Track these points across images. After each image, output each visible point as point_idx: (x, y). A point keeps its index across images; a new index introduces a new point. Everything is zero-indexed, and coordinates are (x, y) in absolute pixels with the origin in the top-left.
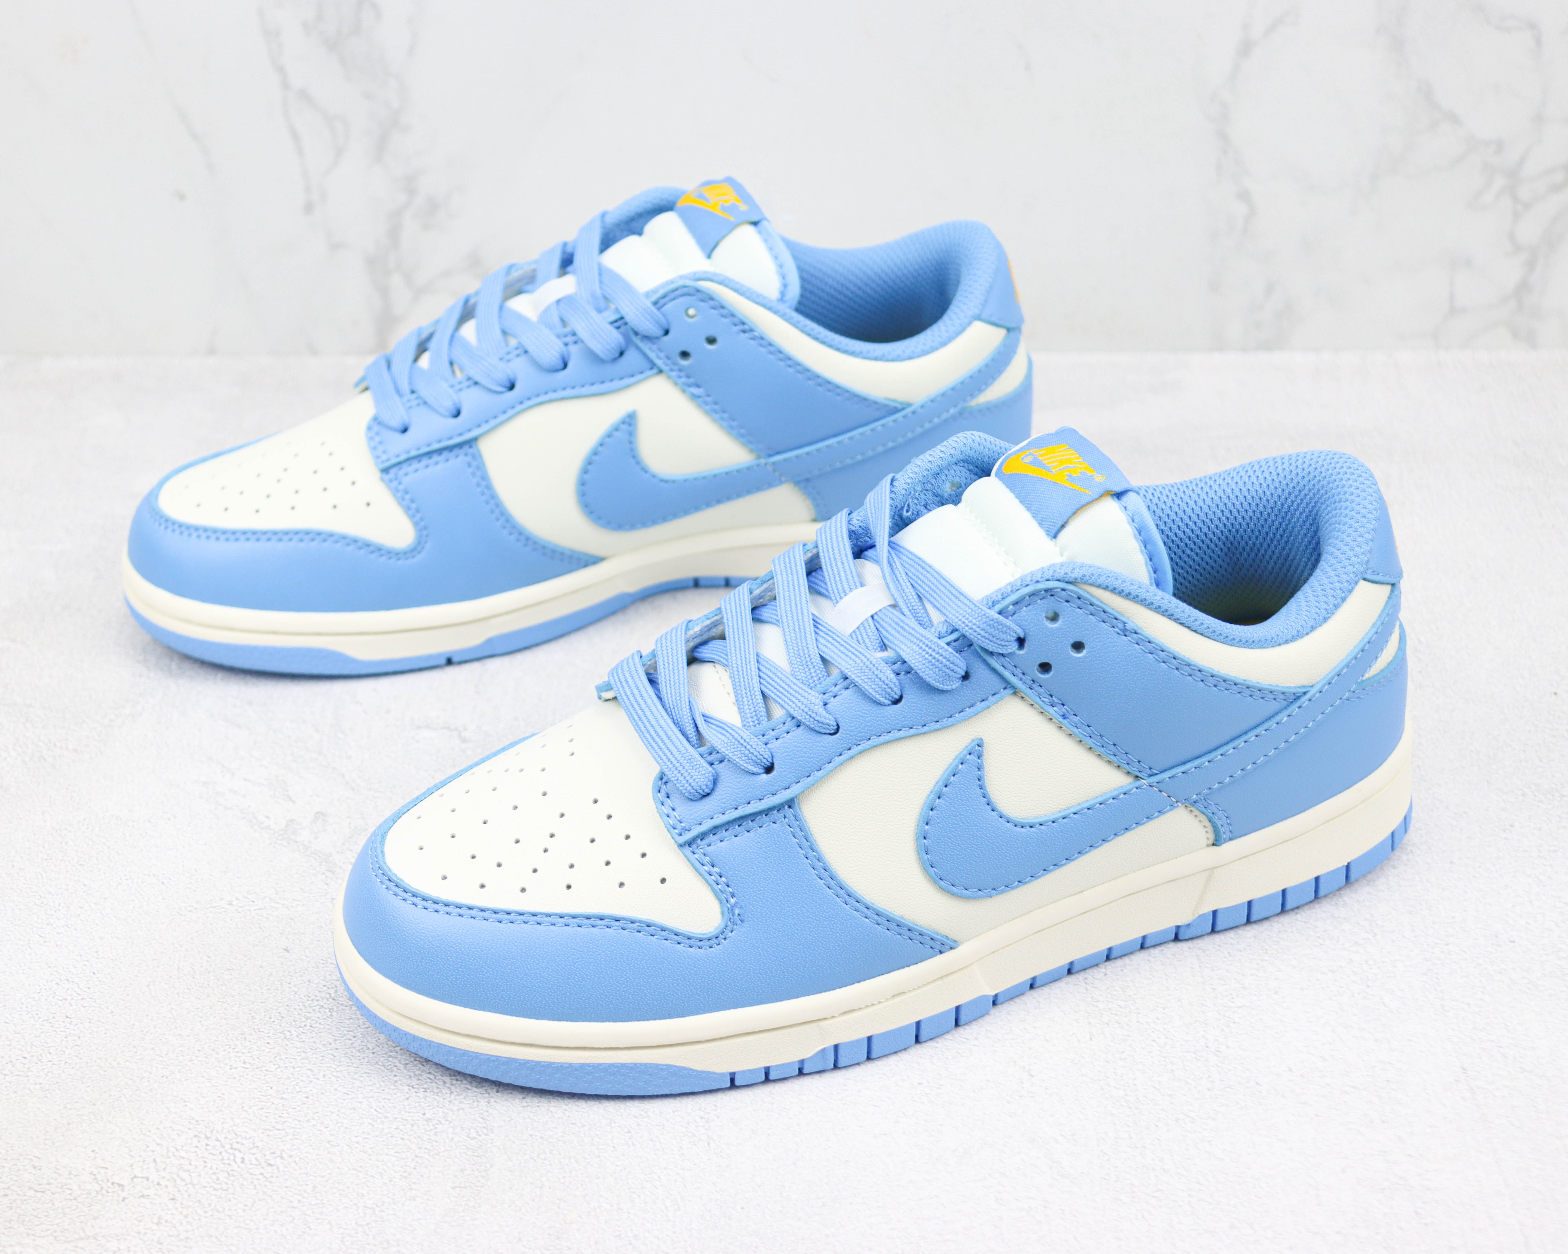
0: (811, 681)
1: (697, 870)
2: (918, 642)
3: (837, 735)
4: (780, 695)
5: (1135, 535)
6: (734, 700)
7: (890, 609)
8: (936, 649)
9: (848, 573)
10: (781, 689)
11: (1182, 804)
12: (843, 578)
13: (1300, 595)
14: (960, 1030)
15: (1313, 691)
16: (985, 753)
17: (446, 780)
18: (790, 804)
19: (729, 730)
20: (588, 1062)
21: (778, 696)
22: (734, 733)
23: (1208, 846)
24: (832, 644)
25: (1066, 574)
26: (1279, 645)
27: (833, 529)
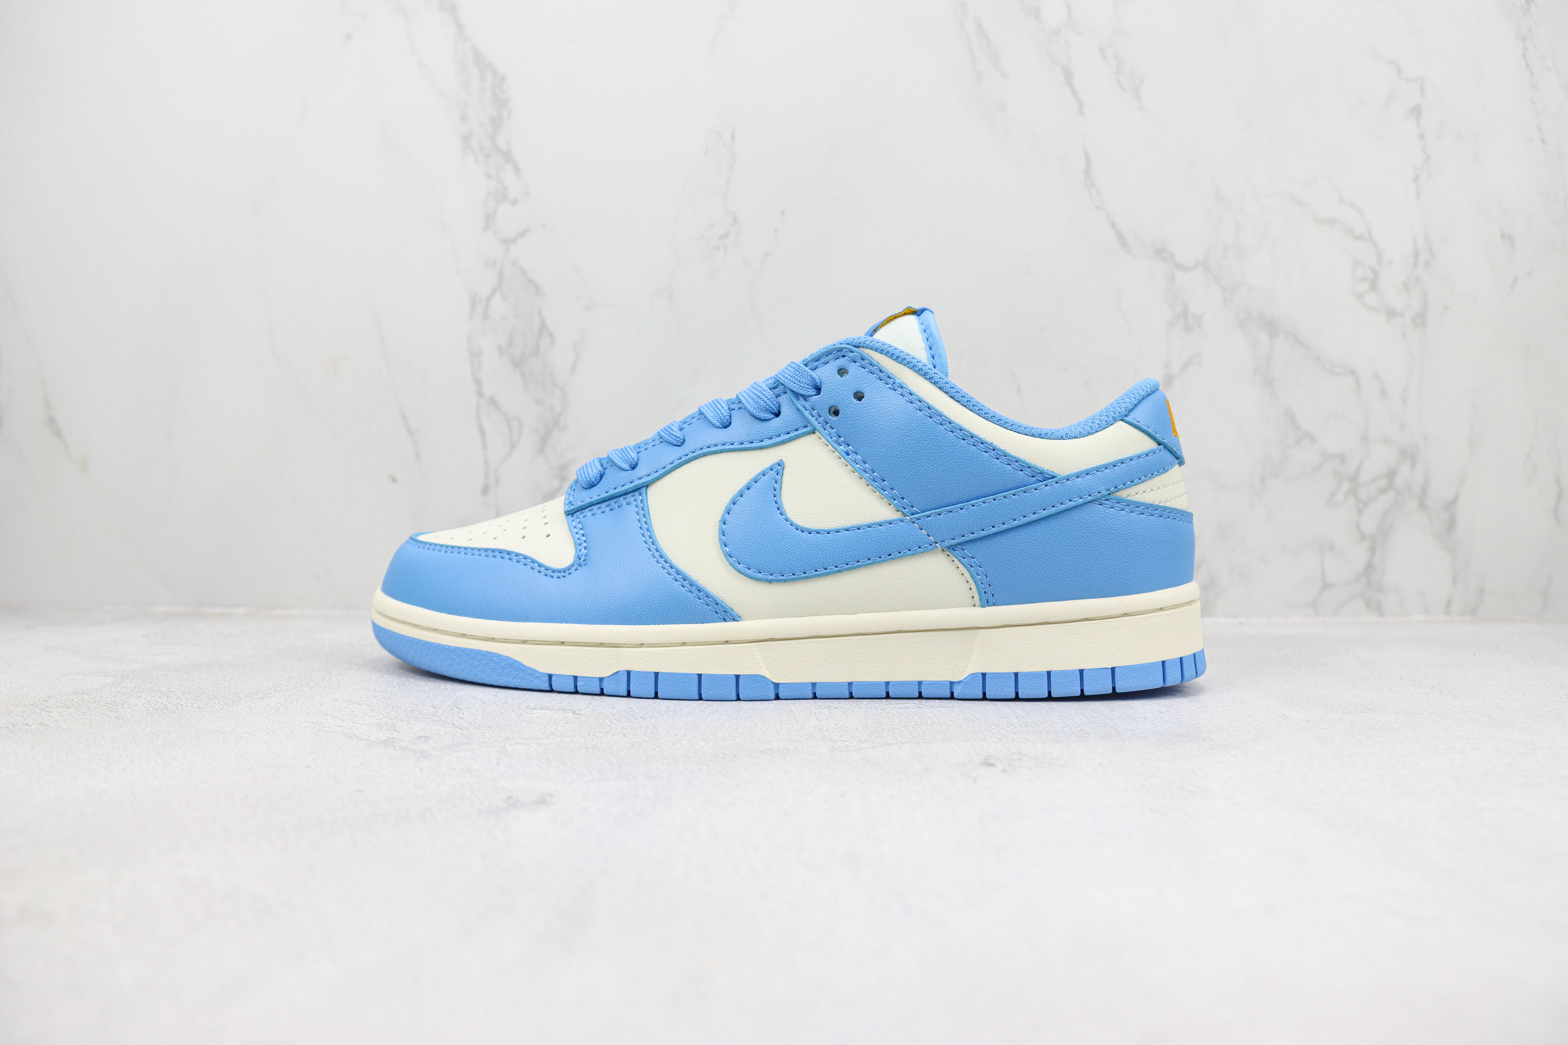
1: (570, 531)
3: (682, 446)
16: (784, 472)
18: (641, 489)
23: (973, 605)
25: (855, 341)
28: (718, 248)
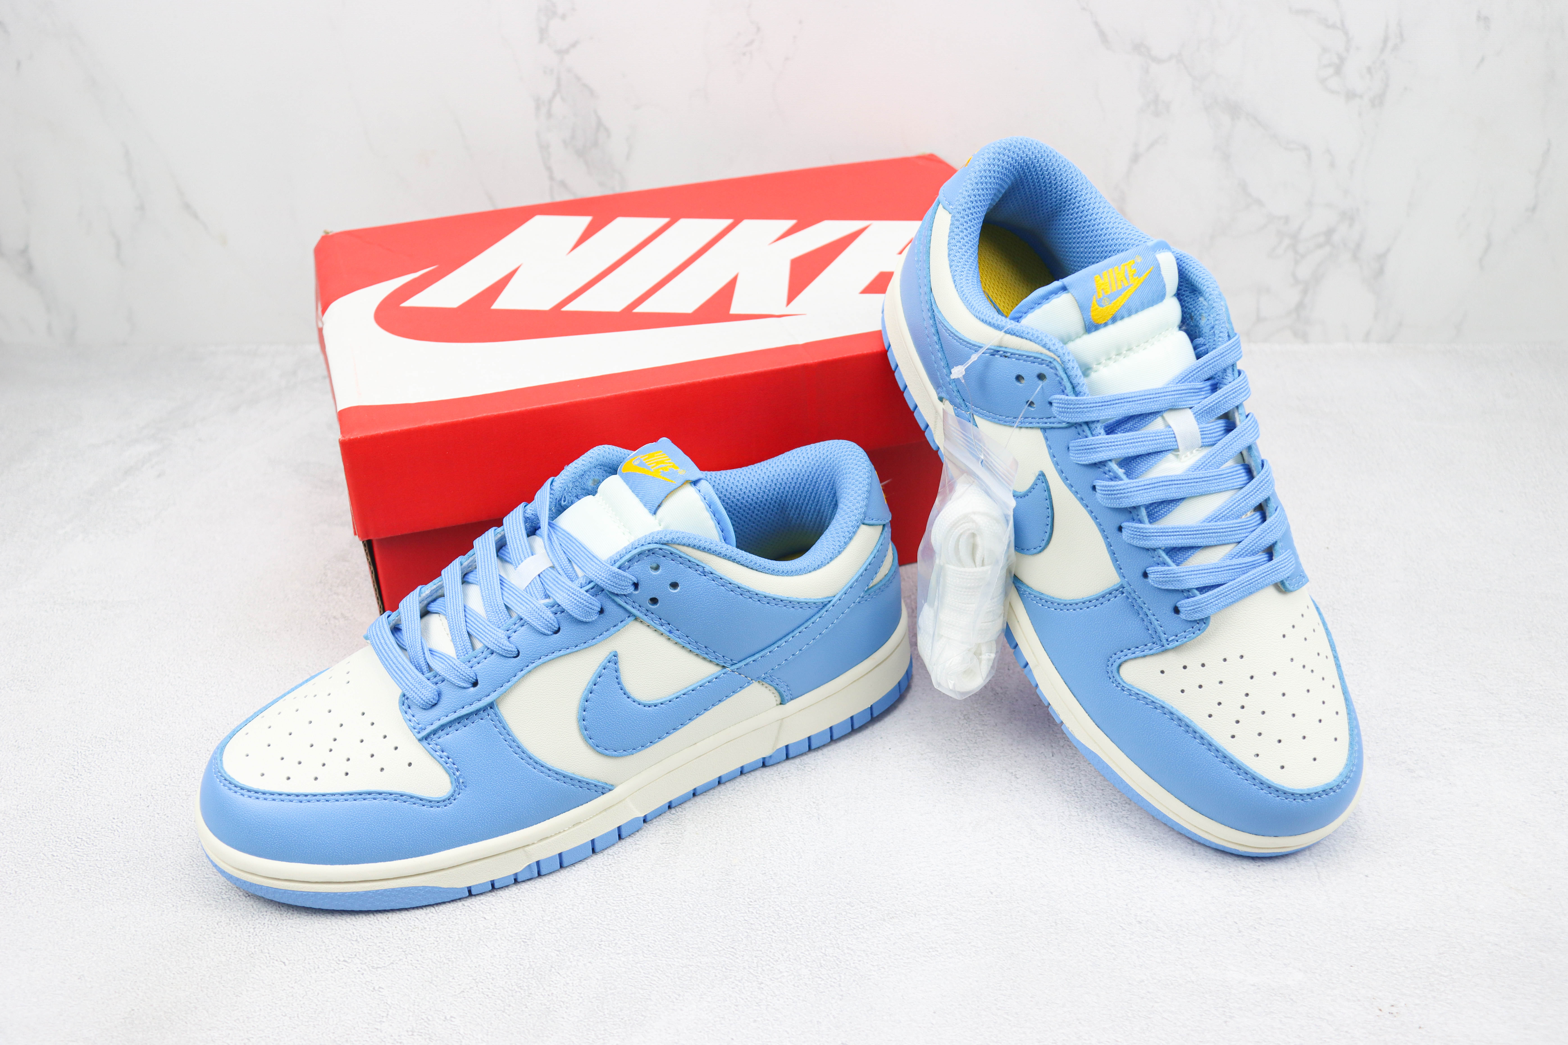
0: (499, 622)
1: (432, 755)
2: (567, 591)
3: (517, 658)
4: (479, 633)
5: (706, 508)
6: (451, 638)
7: (549, 569)
8: (579, 595)
9: (524, 547)
10: (479, 630)
11: (756, 681)
12: (520, 550)
13: (823, 537)
14: (623, 842)
15: (835, 599)
16: (619, 660)
17: (267, 705)
18: (491, 706)
19: (447, 660)
20: (369, 890)
21: (478, 634)
22: (449, 662)
23: (777, 705)
24: (512, 596)
25: (661, 538)
26: (810, 572)
27: (514, 517)
28: (744, 54)
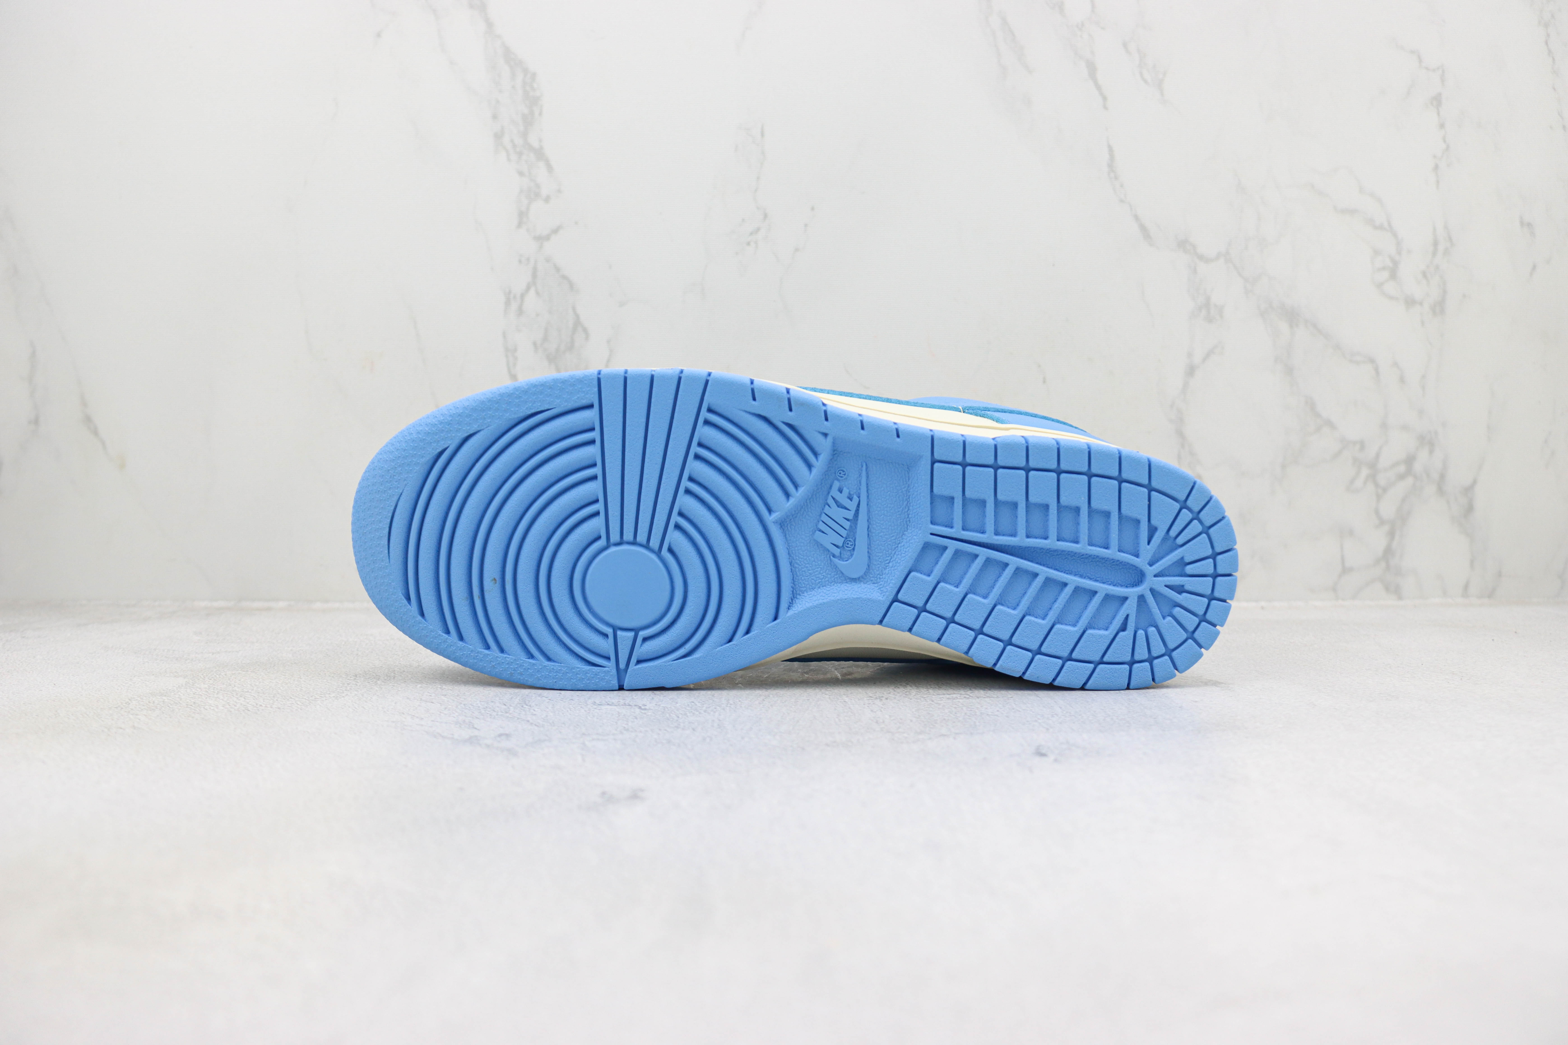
28: (748, 244)
